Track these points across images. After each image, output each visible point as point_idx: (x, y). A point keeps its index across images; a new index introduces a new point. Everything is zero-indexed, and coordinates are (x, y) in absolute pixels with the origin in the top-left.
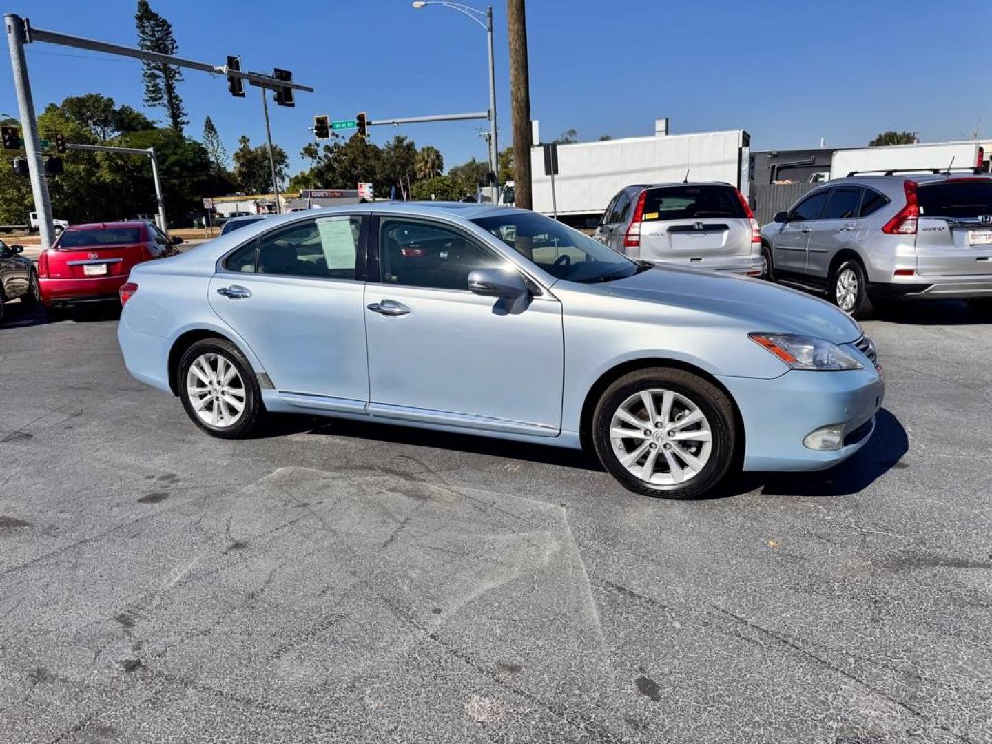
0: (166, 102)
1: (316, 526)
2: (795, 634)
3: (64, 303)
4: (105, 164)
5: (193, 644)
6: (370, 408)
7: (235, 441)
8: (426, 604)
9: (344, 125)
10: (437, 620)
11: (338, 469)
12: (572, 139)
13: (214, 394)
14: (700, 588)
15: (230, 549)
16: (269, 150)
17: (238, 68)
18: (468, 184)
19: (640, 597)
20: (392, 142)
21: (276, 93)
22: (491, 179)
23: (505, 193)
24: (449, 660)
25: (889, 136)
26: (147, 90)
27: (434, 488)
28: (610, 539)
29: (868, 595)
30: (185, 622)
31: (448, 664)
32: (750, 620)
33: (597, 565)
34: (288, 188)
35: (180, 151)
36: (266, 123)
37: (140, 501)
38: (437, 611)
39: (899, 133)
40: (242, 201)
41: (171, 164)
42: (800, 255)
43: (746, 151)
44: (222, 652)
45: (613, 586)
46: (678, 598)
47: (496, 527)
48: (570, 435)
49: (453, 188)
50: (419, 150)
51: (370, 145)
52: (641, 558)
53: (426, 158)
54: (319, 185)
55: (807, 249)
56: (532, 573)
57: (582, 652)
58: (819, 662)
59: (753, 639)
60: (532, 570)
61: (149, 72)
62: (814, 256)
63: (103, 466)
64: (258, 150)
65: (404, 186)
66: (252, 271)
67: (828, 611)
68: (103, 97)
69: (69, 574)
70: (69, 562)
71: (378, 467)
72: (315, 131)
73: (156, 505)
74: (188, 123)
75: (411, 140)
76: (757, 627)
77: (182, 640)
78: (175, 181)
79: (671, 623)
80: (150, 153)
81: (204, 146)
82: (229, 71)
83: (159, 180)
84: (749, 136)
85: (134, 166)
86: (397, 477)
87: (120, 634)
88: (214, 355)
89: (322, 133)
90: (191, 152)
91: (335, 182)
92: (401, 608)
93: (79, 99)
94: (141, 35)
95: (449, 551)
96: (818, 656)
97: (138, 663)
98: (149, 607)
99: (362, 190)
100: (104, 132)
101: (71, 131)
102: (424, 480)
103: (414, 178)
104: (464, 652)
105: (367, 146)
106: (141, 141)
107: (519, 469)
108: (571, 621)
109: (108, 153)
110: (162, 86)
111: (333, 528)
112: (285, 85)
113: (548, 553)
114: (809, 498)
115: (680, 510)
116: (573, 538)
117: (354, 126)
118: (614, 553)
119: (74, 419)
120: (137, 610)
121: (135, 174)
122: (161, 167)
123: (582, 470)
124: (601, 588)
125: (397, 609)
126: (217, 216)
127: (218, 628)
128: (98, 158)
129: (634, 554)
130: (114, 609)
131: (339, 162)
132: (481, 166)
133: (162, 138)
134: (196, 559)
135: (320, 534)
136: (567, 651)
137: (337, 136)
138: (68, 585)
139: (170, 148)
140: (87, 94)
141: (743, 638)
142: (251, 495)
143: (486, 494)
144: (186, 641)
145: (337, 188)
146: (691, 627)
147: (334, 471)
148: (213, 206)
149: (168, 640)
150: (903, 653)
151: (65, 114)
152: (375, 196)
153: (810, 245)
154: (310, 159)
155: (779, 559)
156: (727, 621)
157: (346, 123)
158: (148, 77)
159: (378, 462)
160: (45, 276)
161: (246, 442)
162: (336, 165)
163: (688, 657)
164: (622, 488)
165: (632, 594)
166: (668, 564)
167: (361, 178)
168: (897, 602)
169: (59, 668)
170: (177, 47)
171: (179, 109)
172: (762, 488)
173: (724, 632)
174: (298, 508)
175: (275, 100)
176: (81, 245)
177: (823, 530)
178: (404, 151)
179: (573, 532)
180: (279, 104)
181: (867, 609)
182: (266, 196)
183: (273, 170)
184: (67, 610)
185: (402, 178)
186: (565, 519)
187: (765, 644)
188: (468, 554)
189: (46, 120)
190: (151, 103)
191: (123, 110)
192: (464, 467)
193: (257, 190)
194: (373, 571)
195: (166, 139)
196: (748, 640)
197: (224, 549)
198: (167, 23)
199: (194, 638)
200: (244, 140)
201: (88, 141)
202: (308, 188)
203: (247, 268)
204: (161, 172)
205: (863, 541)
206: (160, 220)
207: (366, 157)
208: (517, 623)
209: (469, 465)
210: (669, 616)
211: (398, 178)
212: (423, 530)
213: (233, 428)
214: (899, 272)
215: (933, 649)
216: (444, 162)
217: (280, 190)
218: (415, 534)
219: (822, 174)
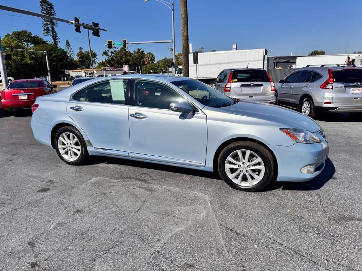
0: (51, 34)
1: (109, 203)
2: (302, 250)
3: (11, 110)
4: (28, 57)
5: (59, 255)
6: (130, 155)
7: (77, 166)
8: (154, 237)
9: (118, 44)
10: (159, 244)
11: (117, 178)
12: (202, 51)
13: (69, 148)
14: (263, 230)
15: (75, 212)
16: (90, 52)
17: (79, 22)
18: (164, 66)
19: (240, 234)
20: (136, 51)
21: (93, 31)
22: (173, 65)
23: (178, 70)
24: (165, 262)
25: (316, 52)
26: (44, 29)
27: (155, 187)
28: (226, 208)
29: (328, 233)
30: (56, 245)
31: (164, 264)
32: (284, 244)
33: (222, 220)
34: (97, 67)
35: (56, 52)
36: (89, 43)
37: (38, 191)
38: (159, 240)
39: (319, 51)
40: (80, 71)
41: (53, 57)
42: (288, 95)
43: (266, 57)
44: (71, 259)
45: (229, 229)
46: (255, 234)
47: (181, 203)
48: (209, 166)
49: (158, 68)
50: (146, 54)
51: (127, 51)
52: (239, 217)
53: (149, 57)
54: (109, 66)
55: (291, 93)
56: (196, 223)
57: (218, 259)
58: (313, 263)
59: (286, 252)
60: (196, 222)
61: (45, 22)
62: (294, 96)
63: (24, 176)
64: (86, 52)
65: (140, 67)
66: (84, 100)
67: (314, 240)
68: (27, 32)
69: (9, 223)
70: (9, 218)
71: (134, 178)
72: (107, 46)
73: (45, 193)
74: (59, 42)
75: (143, 50)
76: (287, 247)
77: (55, 253)
78: (55, 64)
79: (253, 245)
80: (45, 53)
81: (66, 51)
82: (75, 23)
83: (49, 63)
84: (267, 51)
85: (39, 57)
86: (141, 182)
87: (29, 251)
88: (69, 133)
89: (110, 47)
90: (61, 53)
91: (115, 65)
92: (144, 239)
93: (18, 32)
94: (42, 9)
95: (162, 214)
96: (312, 260)
97: (36, 264)
98: (41, 238)
99: (125, 68)
100: (27, 44)
101: (15, 44)
102: (152, 183)
103: (144, 64)
104: (171, 258)
105: (127, 52)
106: (42, 48)
107: (188, 179)
108: (213, 245)
109: (29, 53)
110: (50, 28)
111: (116, 203)
112: (96, 29)
113: (202, 215)
114: (301, 191)
115: (252, 196)
116: (211, 208)
117: (122, 44)
118: (228, 215)
119: (13, 156)
120: (36, 239)
121: (39, 60)
122: (49, 58)
123: (213, 179)
124: (224, 230)
125: (143, 239)
126: (70, 77)
127: (70, 248)
128: (25, 54)
129: (236, 215)
130: (27, 239)
131: (116, 57)
132: (169, 60)
133: (50, 47)
134: (61, 217)
135: (111, 206)
136: (212, 258)
137: (116, 48)
138: (8, 228)
139: (53, 51)
140: (21, 30)
141: (282, 252)
142: (83, 189)
143: (176, 189)
144: (56, 254)
145: (115, 67)
146: (261, 247)
147: (116, 179)
148: (69, 73)
149: (49, 253)
150: (345, 258)
151: (13, 38)
152: (130, 70)
153: (292, 92)
154: (106, 56)
155: (292, 217)
156: (275, 244)
157: (119, 43)
158: (45, 24)
159: (134, 176)
160: (3, 99)
161: (81, 167)
162: (115, 58)
163: (261, 261)
164: (229, 187)
165: (236, 233)
166: (249, 220)
167: (124, 64)
168: (340, 236)
169: (3, 266)
170: (56, 14)
171: (56, 37)
172: (282, 187)
173: (274, 249)
174: (102, 195)
175: (93, 34)
176: (17, 88)
177: (308, 205)
178: (141, 54)
179: (211, 206)
180: (94, 35)
181: (329, 239)
182: (89, 70)
183: (91, 60)
184: (7, 239)
185: (139, 64)
186: (208, 200)
187: (291, 255)
188: (170, 215)
189: (6, 40)
190: (46, 34)
191: (35, 37)
192: (167, 178)
193: (85, 67)
194: (133, 223)
195: (51, 48)
196: (284, 253)
197: (72, 212)
198: (52, 4)
199: (60, 252)
200: (81, 49)
201: (21, 48)
202: (104, 67)
203: (82, 99)
204: (49, 60)
205: (323, 210)
206: (49, 78)
207: (126, 56)
208: (191, 245)
209: (169, 177)
210: (252, 242)
211: (138, 64)
212: (152, 205)
213: (76, 161)
214: (326, 103)
215: (357, 257)
216: (155, 58)
217: (94, 67)
218: (149, 207)
219: (293, 65)
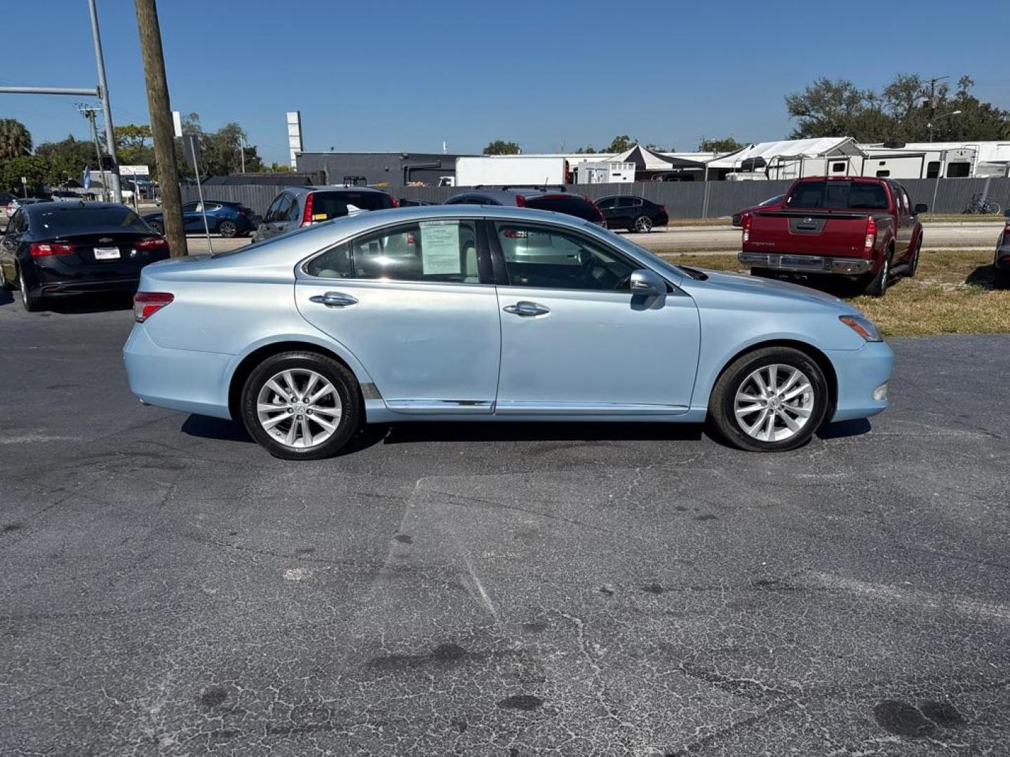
18: (67, 166)
25: (498, 145)
216: (32, 138)
219: (449, 178)
